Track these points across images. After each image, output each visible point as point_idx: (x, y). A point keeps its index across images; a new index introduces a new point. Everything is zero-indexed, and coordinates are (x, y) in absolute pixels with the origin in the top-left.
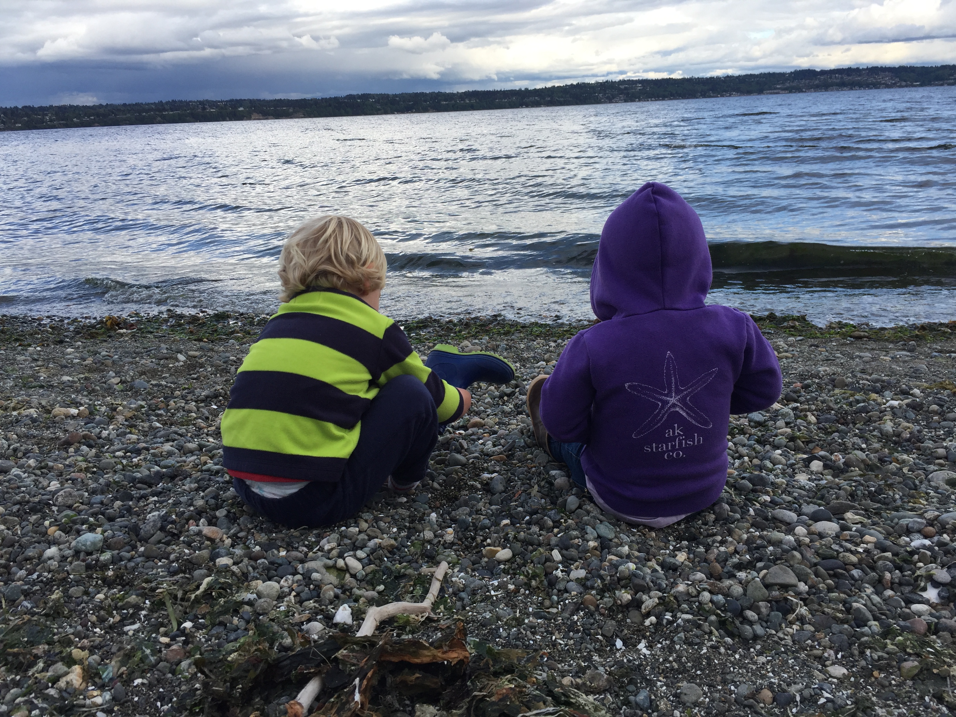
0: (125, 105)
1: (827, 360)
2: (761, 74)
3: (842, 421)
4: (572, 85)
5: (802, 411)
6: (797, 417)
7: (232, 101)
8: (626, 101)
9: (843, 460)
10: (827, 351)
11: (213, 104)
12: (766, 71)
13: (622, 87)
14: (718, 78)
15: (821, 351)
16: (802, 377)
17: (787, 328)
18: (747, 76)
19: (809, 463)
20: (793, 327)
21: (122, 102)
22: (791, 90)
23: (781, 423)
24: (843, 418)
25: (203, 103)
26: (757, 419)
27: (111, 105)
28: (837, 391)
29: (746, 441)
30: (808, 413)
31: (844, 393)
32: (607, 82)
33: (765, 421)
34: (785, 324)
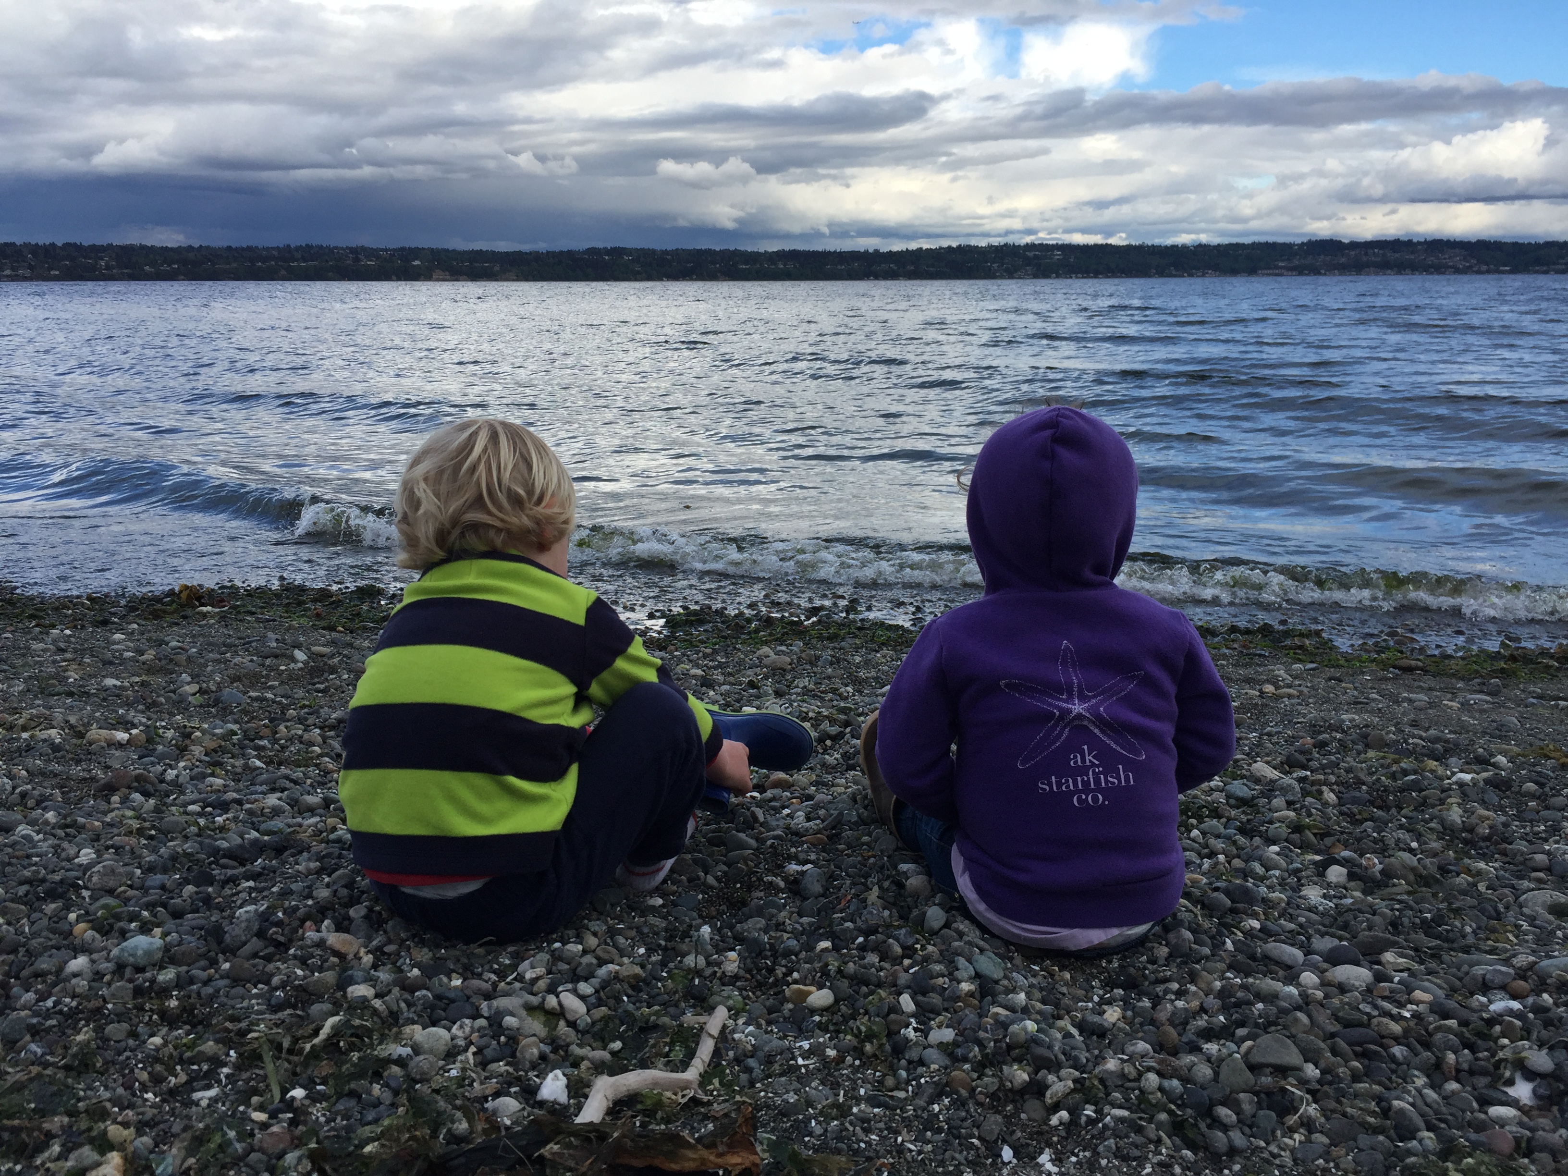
0: (229, 248)
1: (1356, 703)
2: (1254, 244)
3: (1379, 802)
4: (950, 248)
5: (1313, 783)
6: (1305, 793)
7: (402, 249)
8: (1035, 276)
9: (1379, 867)
10: (1355, 688)
11: (372, 253)
12: (1262, 239)
13: (1030, 254)
14: (1185, 247)
15: (1345, 689)
16: (1314, 729)
17: (1291, 648)
18: (1231, 245)
19: (1325, 869)
20: (1301, 647)
21: (225, 244)
22: (1301, 271)
23: (1278, 802)
24: (1381, 797)
25: (356, 251)
26: (1241, 794)
27: (208, 248)
28: (1371, 754)
29: (1222, 830)
30: (1324, 788)
31: (1383, 758)
32: (1006, 245)
33: (1254, 798)
34: (1288, 642)
